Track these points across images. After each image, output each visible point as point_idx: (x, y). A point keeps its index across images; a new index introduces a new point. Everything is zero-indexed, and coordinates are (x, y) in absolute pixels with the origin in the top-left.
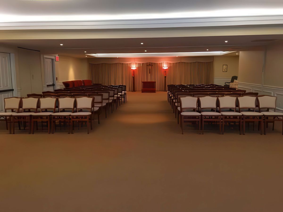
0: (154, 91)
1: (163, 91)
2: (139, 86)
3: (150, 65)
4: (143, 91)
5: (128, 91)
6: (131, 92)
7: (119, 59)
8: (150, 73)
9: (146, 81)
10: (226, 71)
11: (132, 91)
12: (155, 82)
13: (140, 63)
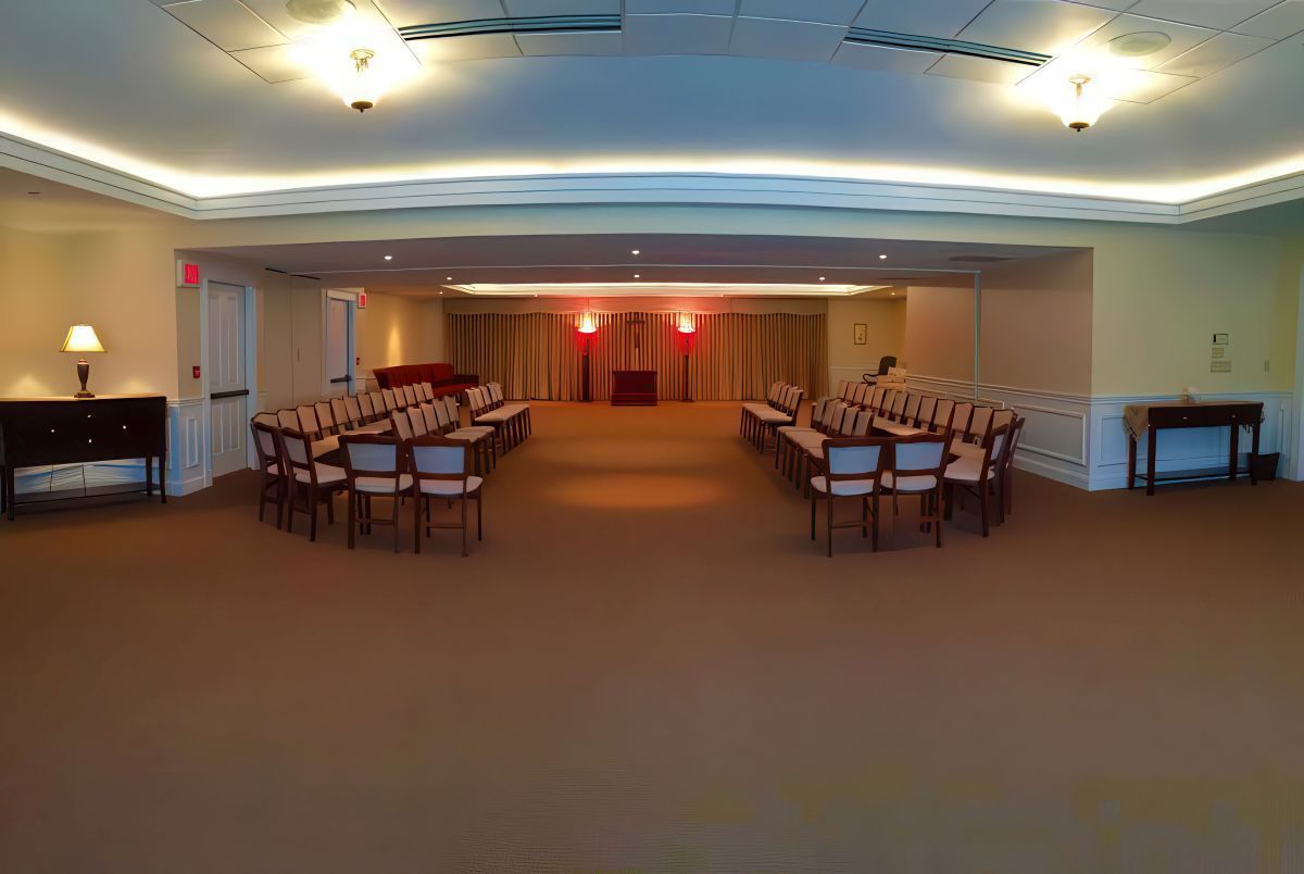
0: (651, 401)
1: (679, 400)
2: (603, 384)
3: (637, 321)
4: (617, 401)
5: (566, 401)
6: (578, 404)
7: (541, 299)
8: (637, 345)
9: (637, 369)
10: (863, 341)
11: (579, 400)
12: (656, 373)
13: (606, 312)
